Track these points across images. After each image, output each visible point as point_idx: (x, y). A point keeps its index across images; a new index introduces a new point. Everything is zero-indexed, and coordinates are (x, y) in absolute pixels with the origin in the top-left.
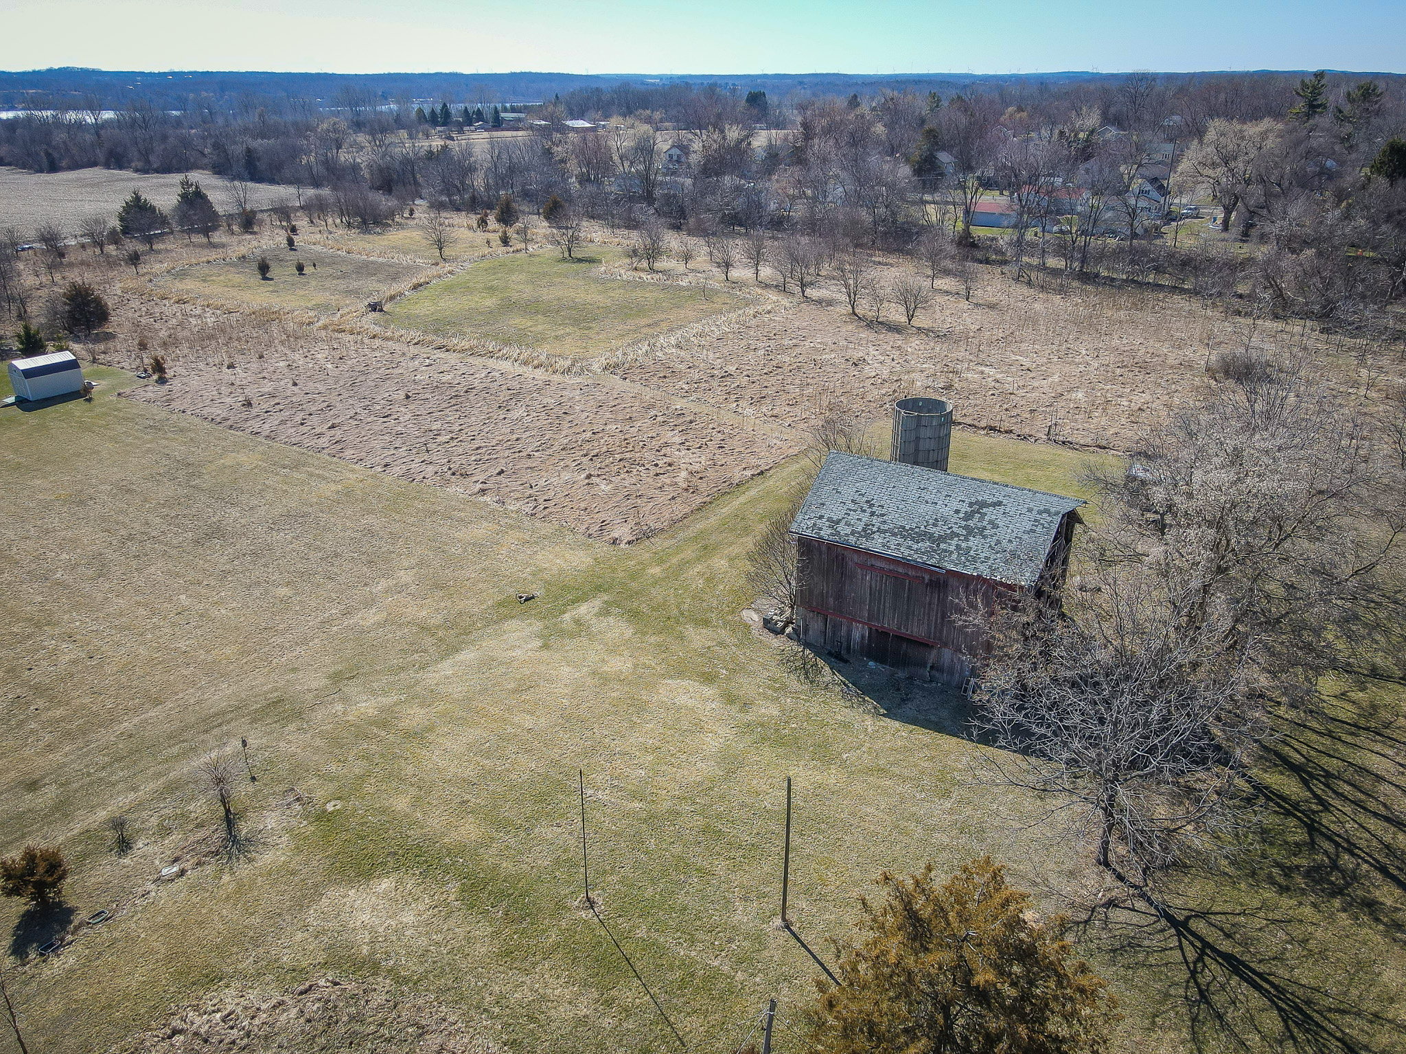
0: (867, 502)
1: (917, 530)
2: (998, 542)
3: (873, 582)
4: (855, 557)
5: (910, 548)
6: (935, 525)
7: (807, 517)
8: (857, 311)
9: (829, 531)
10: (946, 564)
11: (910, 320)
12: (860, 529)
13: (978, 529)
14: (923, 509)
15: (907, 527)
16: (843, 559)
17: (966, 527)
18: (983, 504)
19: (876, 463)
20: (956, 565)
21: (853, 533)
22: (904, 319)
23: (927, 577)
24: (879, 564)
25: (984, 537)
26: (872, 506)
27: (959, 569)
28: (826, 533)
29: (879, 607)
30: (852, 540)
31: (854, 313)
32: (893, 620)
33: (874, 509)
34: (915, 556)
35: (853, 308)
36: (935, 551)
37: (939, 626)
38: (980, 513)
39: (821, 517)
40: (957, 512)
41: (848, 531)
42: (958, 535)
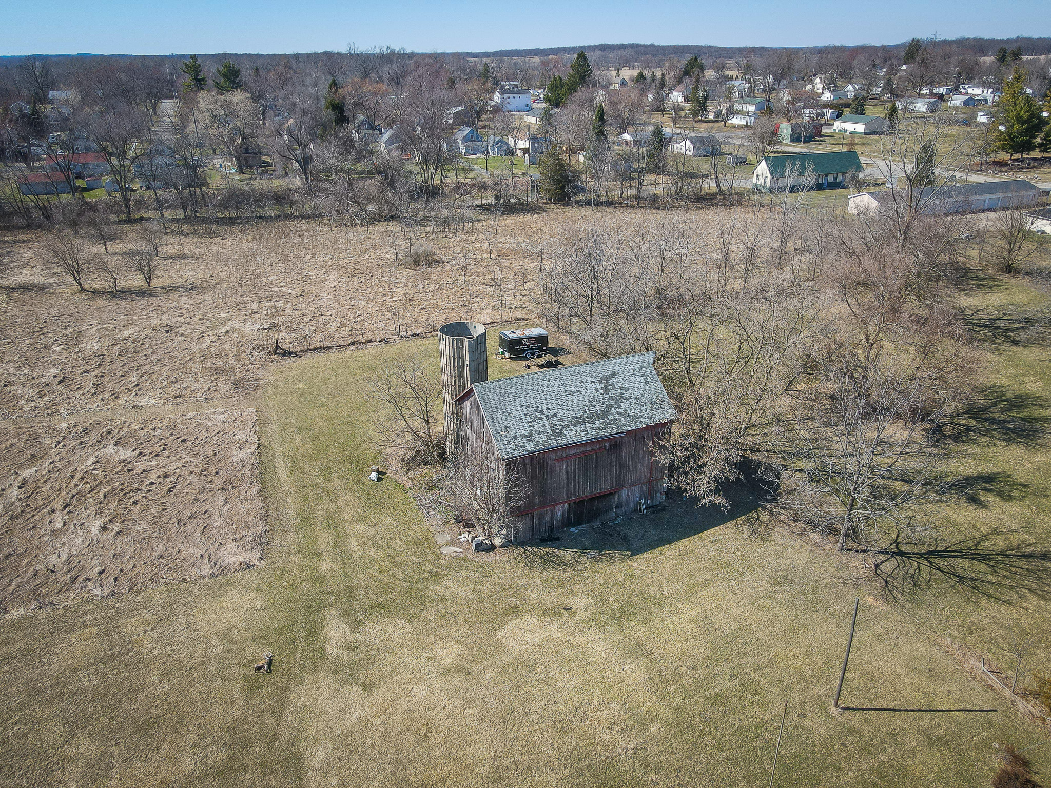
0: (536, 410)
1: (586, 415)
2: (637, 399)
3: (569, 468)
4: (554, 456)
5: (592, 429)
6: (593, 406)
7: (505, 442)
8: (86, 287)
9: (532, 445)
10: (623, 428)
11: (149, 283)
12: (550, 432)
13: (619, 396)
14: (576, 399)
15: (578, 416)
16: (544, 461)
17: (611, 398)
18: (607, 379)
19: (515, 380)
20: (629, 425)
21: (548, 438)
22: (144, 283)
23: (607, 445)
24: (571, 452)
25: (627, 399)
26: (542, 412)
27: (633, 427)
28: (530, 447)
29: (575, 485)
30: (553, 443)
31: (83, 290)
32: (587, 489)
33: (546, 413)
34: (602, 433)
35: (80, 285)
36: (609, 423)
37: (618, 476)
38: (610, 385)
39: (515, 437)
40: (597, 390)
41: (544, 438)
42: (612, 406)
